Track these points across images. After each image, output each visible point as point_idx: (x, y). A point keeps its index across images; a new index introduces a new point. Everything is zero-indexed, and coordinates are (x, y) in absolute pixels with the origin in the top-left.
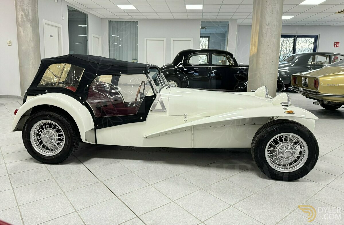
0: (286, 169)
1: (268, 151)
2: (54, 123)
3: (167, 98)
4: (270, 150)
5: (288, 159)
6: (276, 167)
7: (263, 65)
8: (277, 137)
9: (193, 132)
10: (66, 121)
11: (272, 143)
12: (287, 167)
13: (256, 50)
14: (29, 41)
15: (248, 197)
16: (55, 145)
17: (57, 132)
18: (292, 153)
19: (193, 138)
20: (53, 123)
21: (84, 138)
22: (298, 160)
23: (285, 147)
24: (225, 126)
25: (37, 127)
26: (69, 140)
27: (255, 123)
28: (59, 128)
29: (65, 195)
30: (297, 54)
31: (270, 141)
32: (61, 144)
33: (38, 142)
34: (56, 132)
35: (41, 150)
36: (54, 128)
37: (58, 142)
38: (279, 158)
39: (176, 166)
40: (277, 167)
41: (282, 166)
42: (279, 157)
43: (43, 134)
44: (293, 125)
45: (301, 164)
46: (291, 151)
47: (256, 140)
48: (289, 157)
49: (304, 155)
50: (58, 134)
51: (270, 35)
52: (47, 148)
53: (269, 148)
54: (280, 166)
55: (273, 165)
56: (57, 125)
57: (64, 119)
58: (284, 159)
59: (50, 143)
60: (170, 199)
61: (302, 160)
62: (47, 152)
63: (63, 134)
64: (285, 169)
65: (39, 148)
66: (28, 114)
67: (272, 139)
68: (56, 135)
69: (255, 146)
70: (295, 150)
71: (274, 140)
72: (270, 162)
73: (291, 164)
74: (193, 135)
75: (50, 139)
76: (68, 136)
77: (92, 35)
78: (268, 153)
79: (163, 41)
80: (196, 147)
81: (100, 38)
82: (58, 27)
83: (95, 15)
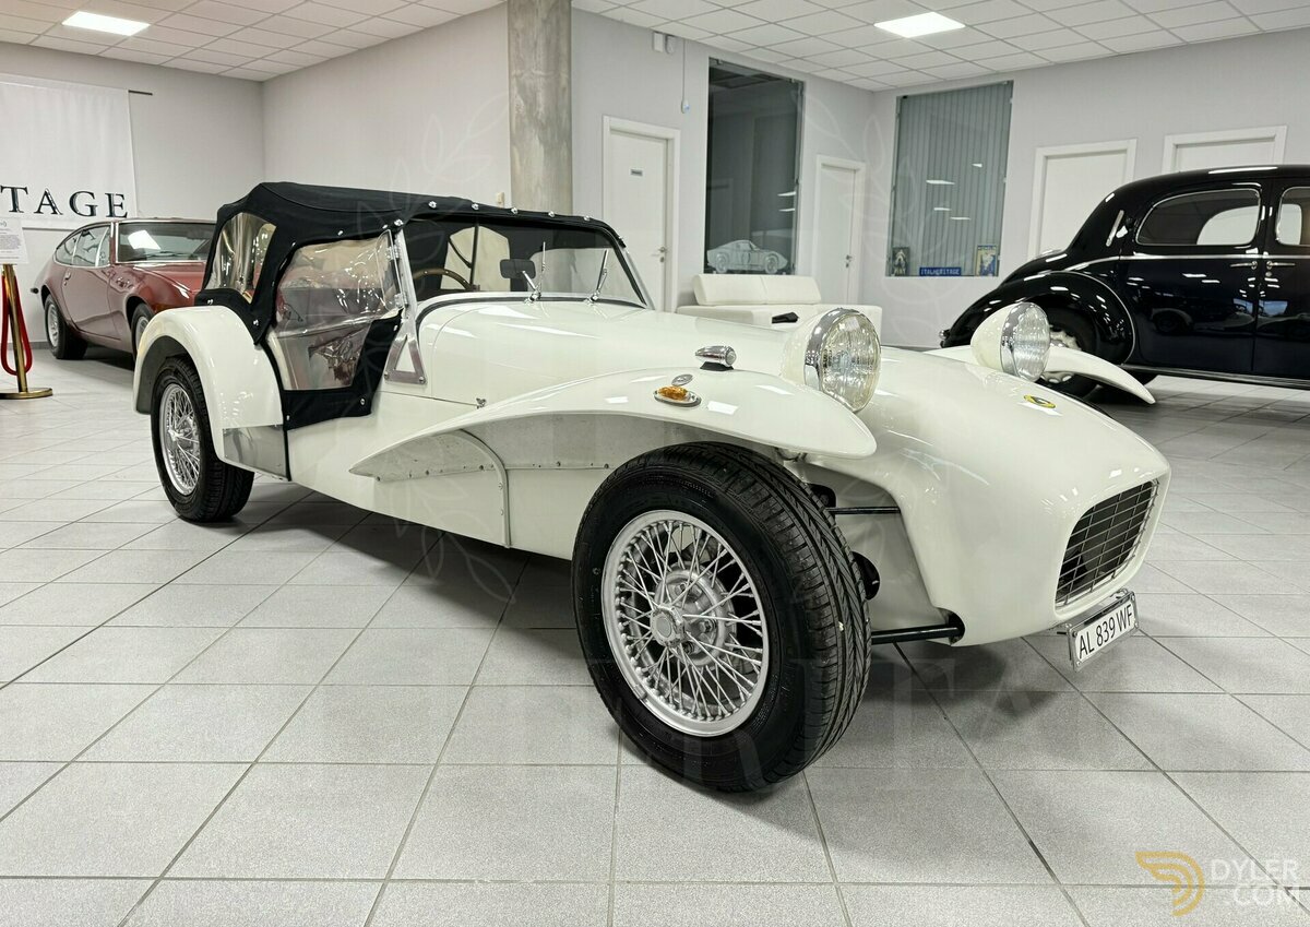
2: (186, 394)
9: (500, 479)
19: (502, 505)
21: (219, 450)
74: (501, 493)
77: (820, 159)
78: (621, 608)
79: (1123, 155)
80: (521, 544)
81: (858, 170)
82: (667, 140)
83: (841, 83)
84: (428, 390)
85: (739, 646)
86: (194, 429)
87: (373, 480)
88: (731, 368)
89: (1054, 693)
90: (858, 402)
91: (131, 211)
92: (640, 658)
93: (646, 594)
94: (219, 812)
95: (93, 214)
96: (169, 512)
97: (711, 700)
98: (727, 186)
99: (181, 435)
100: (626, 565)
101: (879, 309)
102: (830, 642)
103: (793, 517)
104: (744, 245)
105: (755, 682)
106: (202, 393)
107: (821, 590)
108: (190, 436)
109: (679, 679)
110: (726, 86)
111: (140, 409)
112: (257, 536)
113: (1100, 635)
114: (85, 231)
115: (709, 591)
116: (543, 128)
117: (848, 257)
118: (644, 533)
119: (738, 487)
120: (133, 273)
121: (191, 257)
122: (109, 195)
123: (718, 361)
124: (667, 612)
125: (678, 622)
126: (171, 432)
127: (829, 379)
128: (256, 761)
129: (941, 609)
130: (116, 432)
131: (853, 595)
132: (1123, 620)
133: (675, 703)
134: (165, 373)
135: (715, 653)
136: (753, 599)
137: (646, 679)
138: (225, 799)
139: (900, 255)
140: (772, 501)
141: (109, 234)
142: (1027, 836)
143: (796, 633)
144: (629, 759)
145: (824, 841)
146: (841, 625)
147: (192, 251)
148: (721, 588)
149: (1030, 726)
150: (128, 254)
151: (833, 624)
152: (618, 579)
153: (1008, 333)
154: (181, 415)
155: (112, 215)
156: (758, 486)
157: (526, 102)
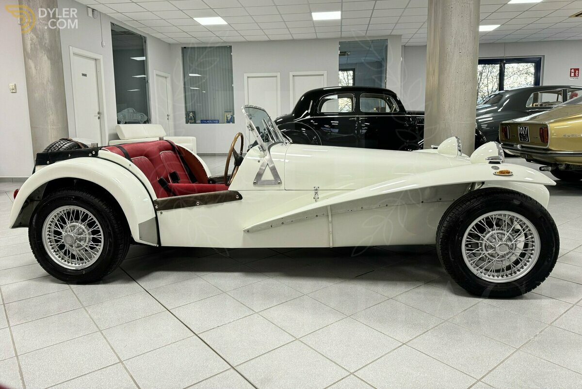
0: (500, 277)
1: (467, 245)
2: (83, 210)
3: (283, 160)
4: (470, 244)
5: (503, 259)
6: (483, 274)
7: (449, 107)
8: (483, 220)
9: (330, 219)
10: (104, 207)
11: (473, 230)
12: (501, 273)
13: (436, 82)
14: (45, 83)
15: (434, 327)
16: (86, 250)
17: (90, 228)
18: (512, 247)
19: (331, 230)
20: (81, 212)
21: (136, 236)
22: (521, 260)
23: (497, 238)
24: (387, 205)
25: (53, 219)
26: (110, 240)
27: (440, 199)
28: (92, 219)
29: (102, 334)
30: (506, 91)
31: (470, 227)
32: (98, 247)
33: (57, 245)
34: (88, 227)
35: (62, 259)
36: (83, 220)
37: (91, 244)
38: (487, 257)
39: (302, 280)
40: (485, 274)
41: (493, 272)
42: (487, 255)
43: (65, 230)
44: (511, 196)
45: (527, 266)
46: (509, 243)
47: (445, 225)
48: (505, 254)
49: (532, 250)
50: (91, 230)
51: (459, 55)
52: (73, 257)
53: (469, 240)
54: (489, 273)
55: (477, 270)
56: (90, 214)
57: (101, 204)
58: (496, 259)
59: (78, 247)
60: (292, 336)
61: (530, 259)
62: (72, 264)
63: (101, 229)
64: (498, 277)
65: (59, 257)
66: (38, 197)
67: (473, 224)
68: (87, 232)
69: (443, 236)
70: (515, 241)
71: (477, 225)
72: (472, 265)
73: (509, 268)
74: (330, 225)
75: (77, 239)
76: (109, 232)
77: (155, 72)
80: (335, 246)
81: (168, 77)
82: (96, 60)
83: (159, 39)
101: (195, 138)
104: (131, 110)
117: (168, 115)
118: (480, 221)
133: (493, 276)
137: (479, 271)
139: (191, 115)
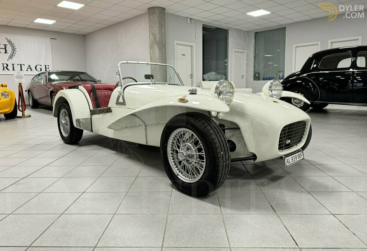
8: (178, 133)
9: (144, 128)
11: (174, 140)
19: (145, 134)
21: (75, 124)
40: (181, 174)
72: (174, 165)
74: (144, 131)
77: (234, 50)
78: (172, 154)
79: (317, 46)
80: (149, 144)
81: (245, 52)
82: (192, 46)
83: (239, 29)
84: (126, 106)
85: (199, 160)
86: (68, 120)
87: (113, 130)
88: (196, 94)
89: (284, 177)
90: (229, 102)
91: (51, 69)
92: (177, 166)
93: (178, 149)
94: (76, 202)
95: (41, 70)
96: (62, 142)
97: (193, 175)
98: (209, 58)
99: (65, 122)
100: (173, 143)
102: (219, 156)
103: (210, 127)
104: (213, 73)
105: (203, 168)
106: (71, 111)
107: (217, 144)
108: (67, 122)
109: (186, 170)
110: (208, 32)
111: (55, 116)
112: (84, 147)
113: (292, 159)
114: (39, 75)
115: (192, 147)
116: (158, 44)
117: (243, 76)
118: (177, 135)
119: (197, 121)
120: (51, 85)
121: (67, 80)
122: (45, 66)
123: (193, 92)
124: (182, 152)
125: (185, 154)
126: (62, 121)
127: (221, 96)
128: (84, 192)
129: (251, 153)
130: (48, 125)
131: (225, 146)
132: (299, 157)
133: (185, 176)
134: (61, 106)
135: (194, 162)
136: (202, 148)
137: (178, 171)
138: (77, 199)
139: (257, 75)
140: (205, 124)
141: (45, 75)
142: (271, 205)
143: (211, 154)
144: (174, 190)
145: (220, 206)
146: (222, 153)
147: (67, 79)
148: (195, 146)
149: (276, 183)
150: (50, 80)
151: (220, 152)
152: (171, 146)
153: (270, 87)
154: (65, 117)
155: (46, 70)
156: (202, 121)
157: (154, 38)
